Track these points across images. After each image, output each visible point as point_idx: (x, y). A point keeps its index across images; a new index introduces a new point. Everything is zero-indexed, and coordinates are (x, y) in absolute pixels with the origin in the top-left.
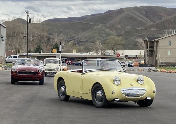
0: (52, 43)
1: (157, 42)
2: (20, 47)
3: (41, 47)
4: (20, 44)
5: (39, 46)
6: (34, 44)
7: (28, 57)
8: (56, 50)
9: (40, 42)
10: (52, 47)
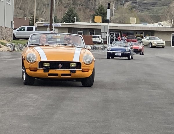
0: (93, 6)
2: (38, 12)
3: (75, 12)
4: (38, 6)
5: (71, 11)
6: (63, 7)
7: (51, 29)
8: (101, 17)
9: (73, 5)
10: (94, 13)
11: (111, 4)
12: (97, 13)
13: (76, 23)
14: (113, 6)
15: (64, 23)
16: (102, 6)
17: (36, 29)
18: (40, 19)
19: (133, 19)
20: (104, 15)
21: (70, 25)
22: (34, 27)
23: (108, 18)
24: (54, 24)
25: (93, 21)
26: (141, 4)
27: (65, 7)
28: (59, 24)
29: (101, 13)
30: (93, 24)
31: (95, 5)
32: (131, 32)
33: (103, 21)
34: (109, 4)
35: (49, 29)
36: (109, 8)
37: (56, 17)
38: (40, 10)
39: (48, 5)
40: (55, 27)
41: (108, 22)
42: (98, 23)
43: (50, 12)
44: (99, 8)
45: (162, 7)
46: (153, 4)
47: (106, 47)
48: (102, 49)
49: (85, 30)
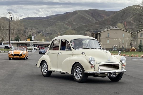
1: (100, 34)
3: (19, 37)
6: (14, 35)
7: (10, 44)
8: (30, 39)
9: (19, 34)
10: (27, 37)
11: (34, 34)
12: (28, 37)
13: (20, 41)
14: (35, 34)
15: (15, 41)
16: (30, 34)
17: (3, 44)
18: (5, 40)
19: (43, 40)
20: (31, 38)
21: (17, 42)
22: (3, 43)
23: (33, 39)
24: (11, 42)
25: (27, 41)
26: (46, 34)
27: (15, 35)
28: (13, 42)
29: (30, 37)
30: (27, 42)
31: (27, 34)
32: (42, 45)
33: (31, 41)
34: (33, 34)
35: (9, 44)
36: (33, 35)
37: (12, 39)
38: (5, 36)
39: (8, 34)
40: (11, 43)
41: (33, 41)
42: (29, 41)
43: (9, 37)
44: (29, 35)
45: (54, 35)
46: (51, 34)
47: (32, 51)
48: (31, 52)
49: (24, 44)
